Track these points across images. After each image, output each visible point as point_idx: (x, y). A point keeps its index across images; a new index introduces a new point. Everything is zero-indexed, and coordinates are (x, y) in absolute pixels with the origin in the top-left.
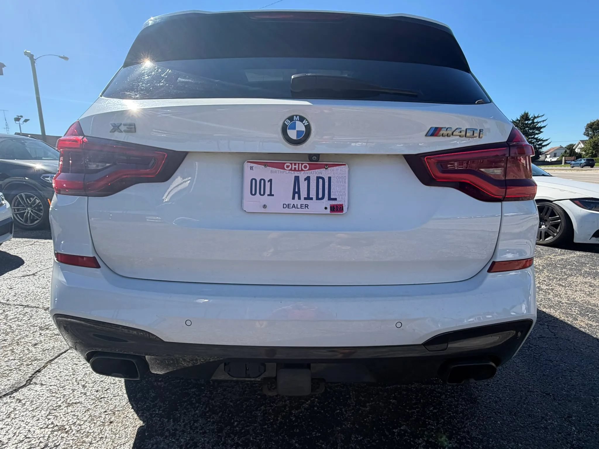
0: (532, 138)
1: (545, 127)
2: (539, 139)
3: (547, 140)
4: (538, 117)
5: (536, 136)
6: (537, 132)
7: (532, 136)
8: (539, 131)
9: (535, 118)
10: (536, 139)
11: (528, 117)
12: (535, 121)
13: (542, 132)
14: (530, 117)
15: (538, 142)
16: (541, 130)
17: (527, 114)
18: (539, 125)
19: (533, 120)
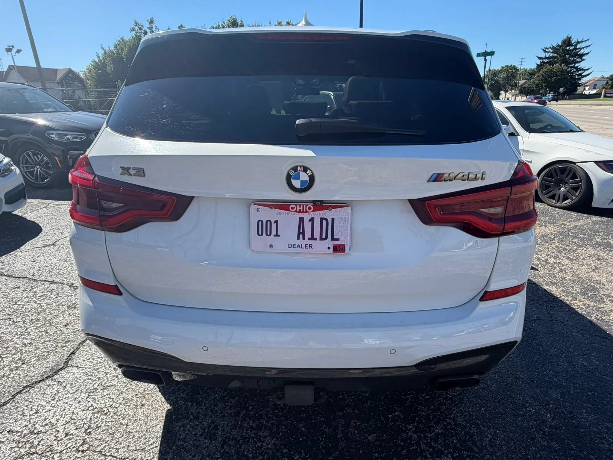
0: (572, 67)
1: (588, 54)
2: (580, 68)
3: (588, 69)
4: (582, 42)
5: (577, 65)
6: (578, 60)
7: (572, 65)
8: (581, 58)
9: (578, 43)
10: (576, 68)
11: (571, 43)
12: (578, 46)
13: (584, 60)
14: (573, 42)
15: (578, 71)
16: (583, 58)
17: (570, 38)
18: (582, 52)
19: (576, 45)
